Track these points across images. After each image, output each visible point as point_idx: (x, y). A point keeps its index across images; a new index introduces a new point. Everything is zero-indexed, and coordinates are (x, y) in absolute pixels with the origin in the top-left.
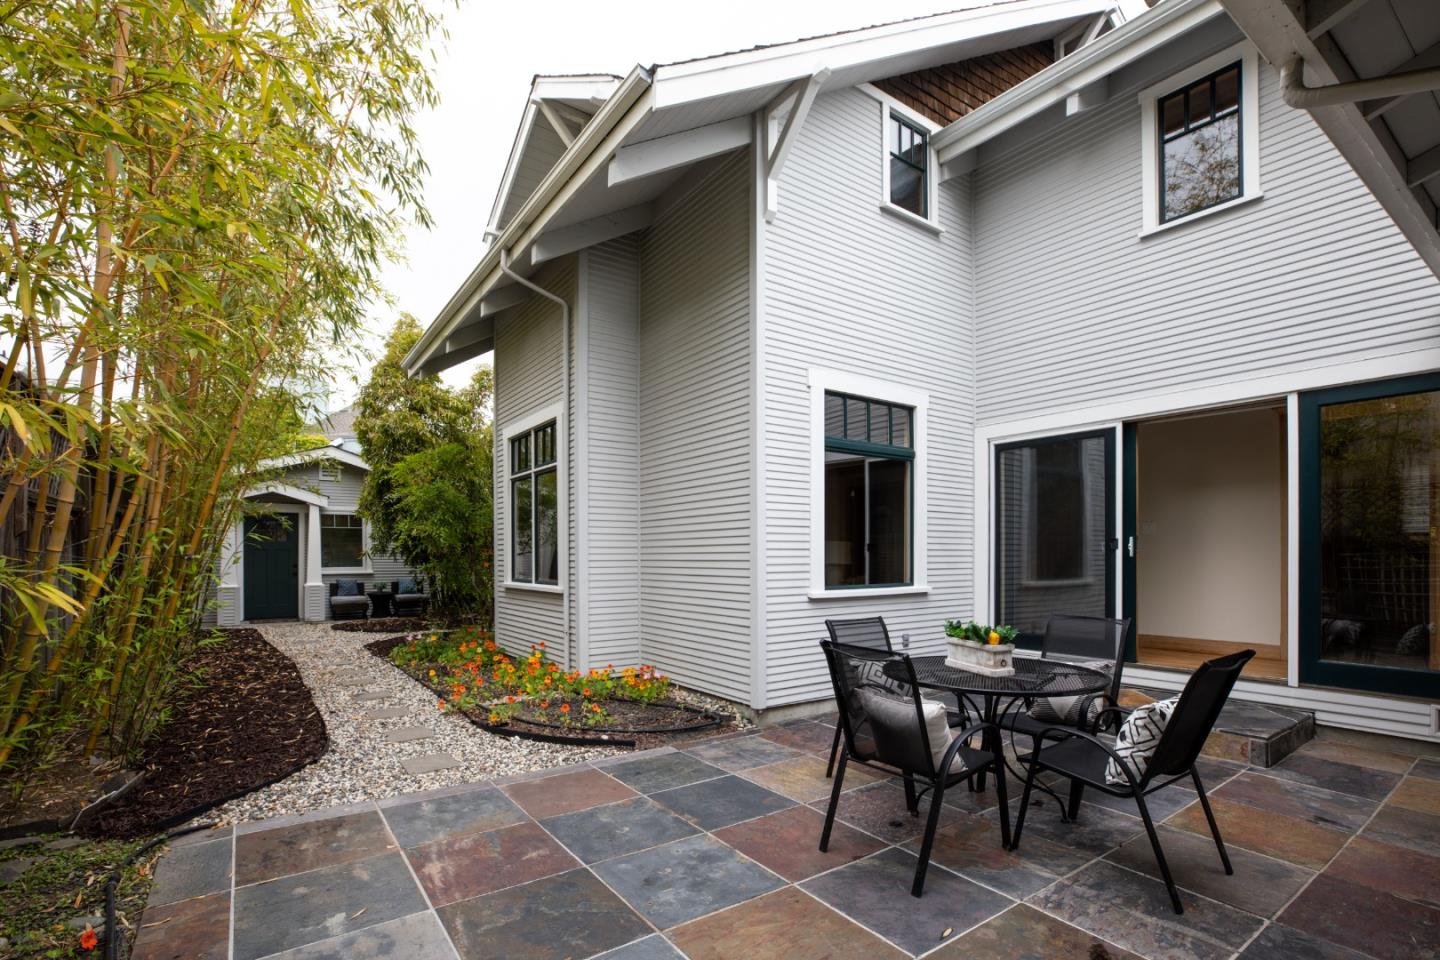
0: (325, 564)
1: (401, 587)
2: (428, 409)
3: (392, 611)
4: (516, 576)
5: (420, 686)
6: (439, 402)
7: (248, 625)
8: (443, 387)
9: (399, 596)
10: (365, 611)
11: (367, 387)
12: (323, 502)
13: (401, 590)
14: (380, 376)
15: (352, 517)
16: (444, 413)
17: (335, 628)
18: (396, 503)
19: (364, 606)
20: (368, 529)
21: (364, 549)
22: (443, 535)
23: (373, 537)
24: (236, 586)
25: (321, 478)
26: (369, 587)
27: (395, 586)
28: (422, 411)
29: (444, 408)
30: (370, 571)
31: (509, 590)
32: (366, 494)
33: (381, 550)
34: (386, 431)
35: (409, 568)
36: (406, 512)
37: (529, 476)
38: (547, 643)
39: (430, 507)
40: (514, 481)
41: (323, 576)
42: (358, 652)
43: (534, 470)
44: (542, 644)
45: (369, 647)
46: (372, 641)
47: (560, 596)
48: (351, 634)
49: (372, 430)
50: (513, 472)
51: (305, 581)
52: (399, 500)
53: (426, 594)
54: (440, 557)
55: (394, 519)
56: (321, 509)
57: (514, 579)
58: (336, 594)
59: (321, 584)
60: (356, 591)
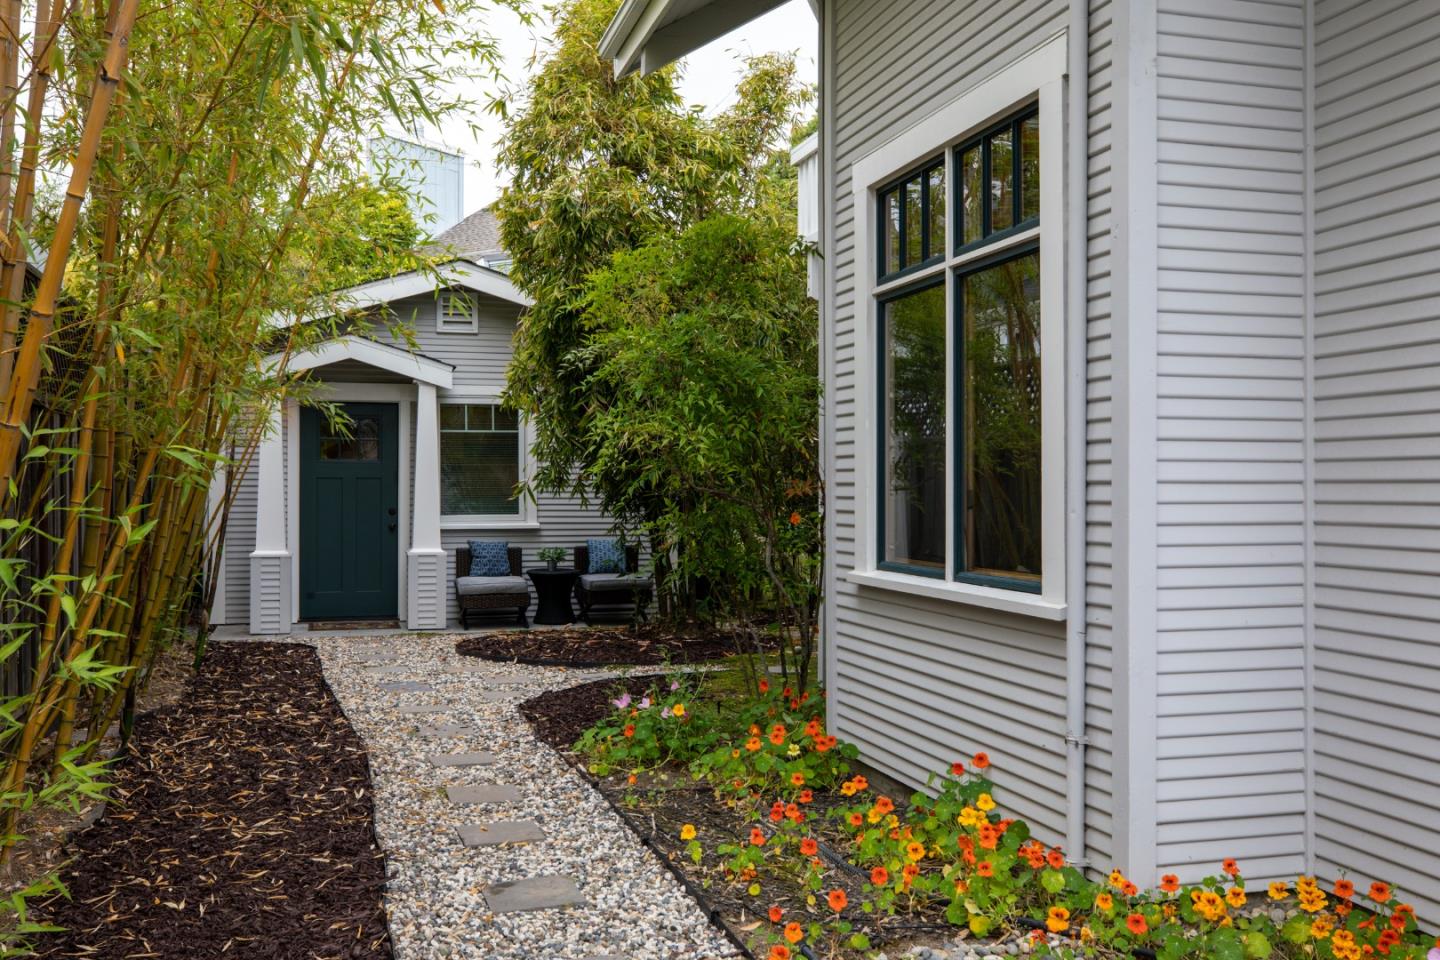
0: (449, 507)
1: (594, 559)
2: (651, 162)
3: (576, 608)
4: (888, 558)
5: (655, 866)
6: (672, 144)
7: (305, 636)
8: (681, 111)
9: (590, 579)
10: (523, 610)
11: (524, 124)
12: (442, 376)
13: (592, 566)
14: (550, 95)
15: (497, 407)
16: (684, 166)
17: (464, 649)
18: (590, 371)
19: (522, 598)
20: (529, 433)
21: (521, 479)
22: (702, 447)
23: (539, 453)
24: (283, 552)
25: (441, 328)
26: (532, 560)
27: (582, 555)
28: (638, 167)
29: (685, 155)
30: (532, 523)
31: (867, 591)
32: (524, 356)
33: (554, 480)
34: (564, 214)
35: (610, 520)
36: (609, 393)
37: (938, 280)
38: (993, 757)
39: (669, 376)
40: (883, 301)
41: (444, 532)
42: (506, 725)
43: (951, 261)
44: (981, 758)
45: (529, 710)
46: (535, 692)
47: (1056, 628)
48: (496, 668)
49: (535, 215)
50: (882, 276)
51: (411, 545)
52: (599, 360)
53: (645, 573)
54: (688, 502)
55: (582, 411)
56: (440, 392)
57: (882, 564)
58: (468, 574)
59: (438, 550)
60: (505, 567)
